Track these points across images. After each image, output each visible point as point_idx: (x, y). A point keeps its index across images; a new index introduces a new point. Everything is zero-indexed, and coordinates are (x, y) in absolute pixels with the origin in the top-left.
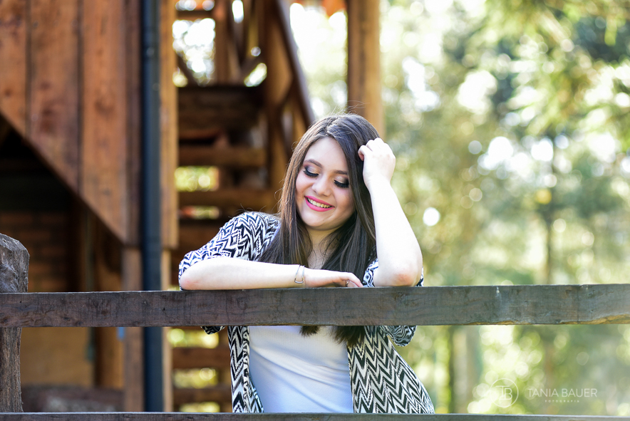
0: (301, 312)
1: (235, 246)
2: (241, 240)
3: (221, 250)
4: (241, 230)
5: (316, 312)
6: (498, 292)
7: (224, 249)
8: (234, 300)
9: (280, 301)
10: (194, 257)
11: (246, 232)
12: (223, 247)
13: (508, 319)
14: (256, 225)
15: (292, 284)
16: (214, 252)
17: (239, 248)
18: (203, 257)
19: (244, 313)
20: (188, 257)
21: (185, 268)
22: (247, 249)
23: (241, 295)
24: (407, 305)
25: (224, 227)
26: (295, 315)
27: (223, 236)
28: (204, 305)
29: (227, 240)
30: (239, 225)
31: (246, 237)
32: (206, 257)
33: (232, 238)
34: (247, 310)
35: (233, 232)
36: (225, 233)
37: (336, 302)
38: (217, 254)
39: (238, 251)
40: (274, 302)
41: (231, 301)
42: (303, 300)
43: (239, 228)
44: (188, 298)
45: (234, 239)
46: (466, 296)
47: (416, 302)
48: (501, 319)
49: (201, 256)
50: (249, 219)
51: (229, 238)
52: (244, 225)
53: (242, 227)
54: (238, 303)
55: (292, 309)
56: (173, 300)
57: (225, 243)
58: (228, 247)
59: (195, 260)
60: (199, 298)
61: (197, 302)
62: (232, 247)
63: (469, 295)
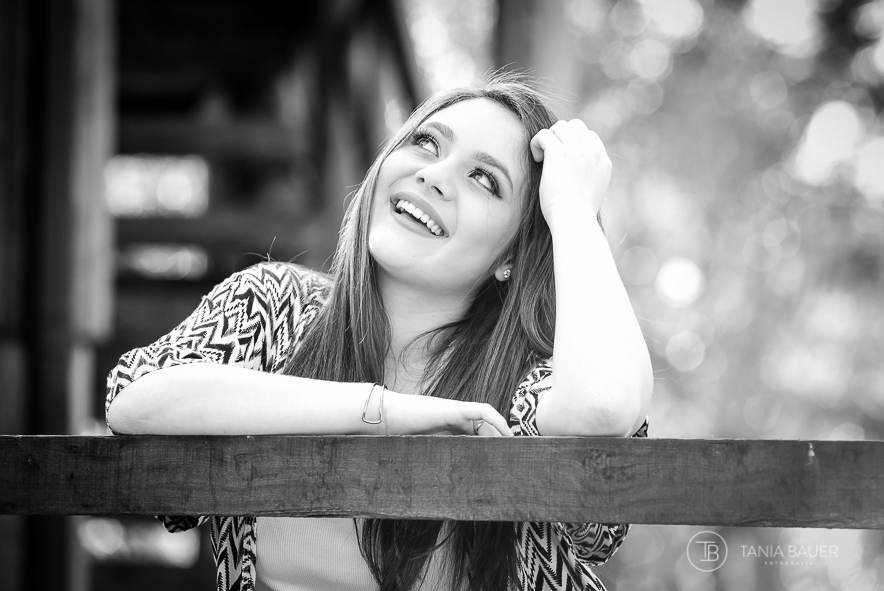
0: (376, 488)
1: (233, 338)
2: (246, 325)
3: (201, 347)
4: (246, 301)
5: (407, 489)
6: (812, 453)
7: (208, 346)
8: (228, 457)
9: (330, 463)
10: (142, 362)
11: (257, 307)
12: (205, 341)
13: (833, 515)
14: (280, 291)
15: (357, 425)
16: (186, 351)
17: (242, 341)
18: (161, 362)
19: (250, 488)
20: (128, 361)
21: (120, 387)
22: (259, 345)
23: (242, 449)
24: (609, 478)
25: (210, 296)
26: (362, 495)
27: (207, 316)
28: (160, 468)
29: (215, 324)
30: (242, 291)
31: (258, 318)
32: (169, 361)
33: (226, 320)
34: (256, 482)
35: (229, 305)
36: (212, 308)
37: (454, 467)
38: (193, 356)
39: (238, 349)
40: (317, 463)
41: (222, 461)
42: (381, 463)
43: (242, 297)
44: (127, 452)
45: (231, 323)
46: (740, 462)
47: (629, 472)
48: (818, 515)
49: (156, 360)
50: (267, 276)
51: (220, 319)
52: (254, 290)
53: (249, 294)
54: (237, 465)
55: (357, 482)
56: (93, 456)
57: (209, 330)
58: (218, 340)
59: (144, 368)
60: (150, 452)
61: (146, 462)
62: (225, 341)
63: (748, 459)
